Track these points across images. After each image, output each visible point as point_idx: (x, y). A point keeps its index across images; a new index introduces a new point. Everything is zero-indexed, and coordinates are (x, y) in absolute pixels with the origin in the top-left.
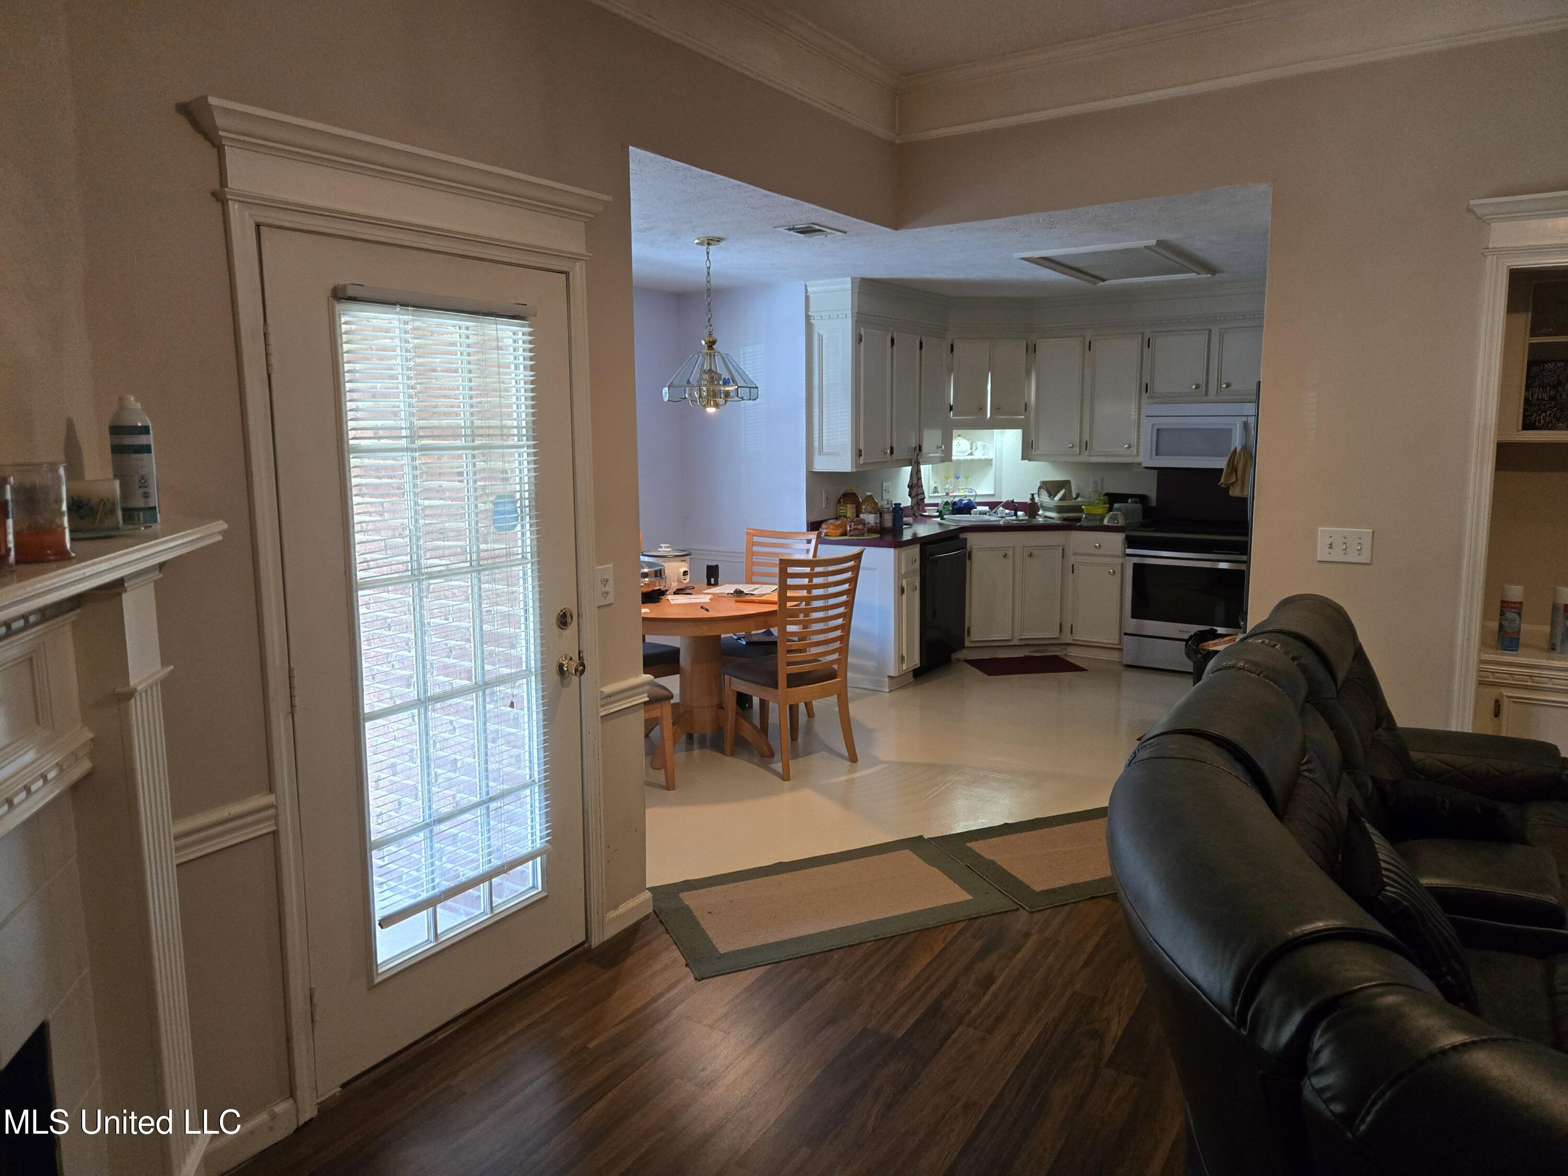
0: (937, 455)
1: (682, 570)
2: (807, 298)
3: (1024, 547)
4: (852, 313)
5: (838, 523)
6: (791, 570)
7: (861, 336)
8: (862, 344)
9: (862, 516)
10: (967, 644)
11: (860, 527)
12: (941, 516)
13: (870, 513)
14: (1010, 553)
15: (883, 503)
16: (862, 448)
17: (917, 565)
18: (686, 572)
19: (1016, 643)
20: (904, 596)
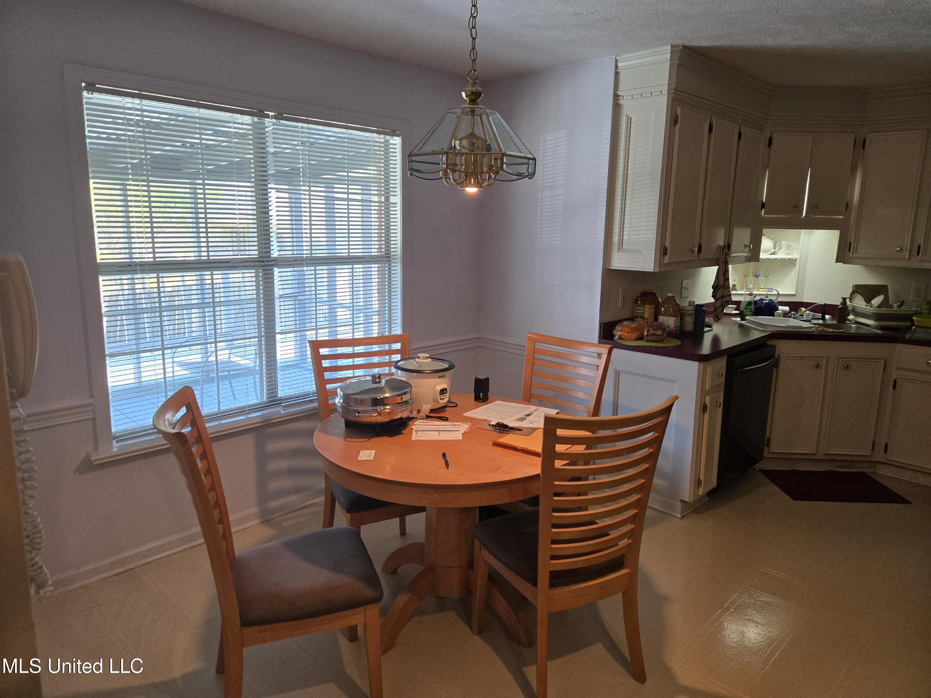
0: (744, 254)
1: (439, 388)
2: (617, 74)
3: (840, 358)
4: (669, 89)
5: (634, 325)
6: (560, 432)
7: (677, 116)
8: (678, 126)
9: (661, 318)
10: (766, 455)
11: (659, 332)
12: (742, 316)
13: (671, 315)
14: (823, 364)
15: (684, 303)
16: (668, 245)
17: (723, 380)
18: (445, 389)
19: (821, 457)
20: (707, 415)
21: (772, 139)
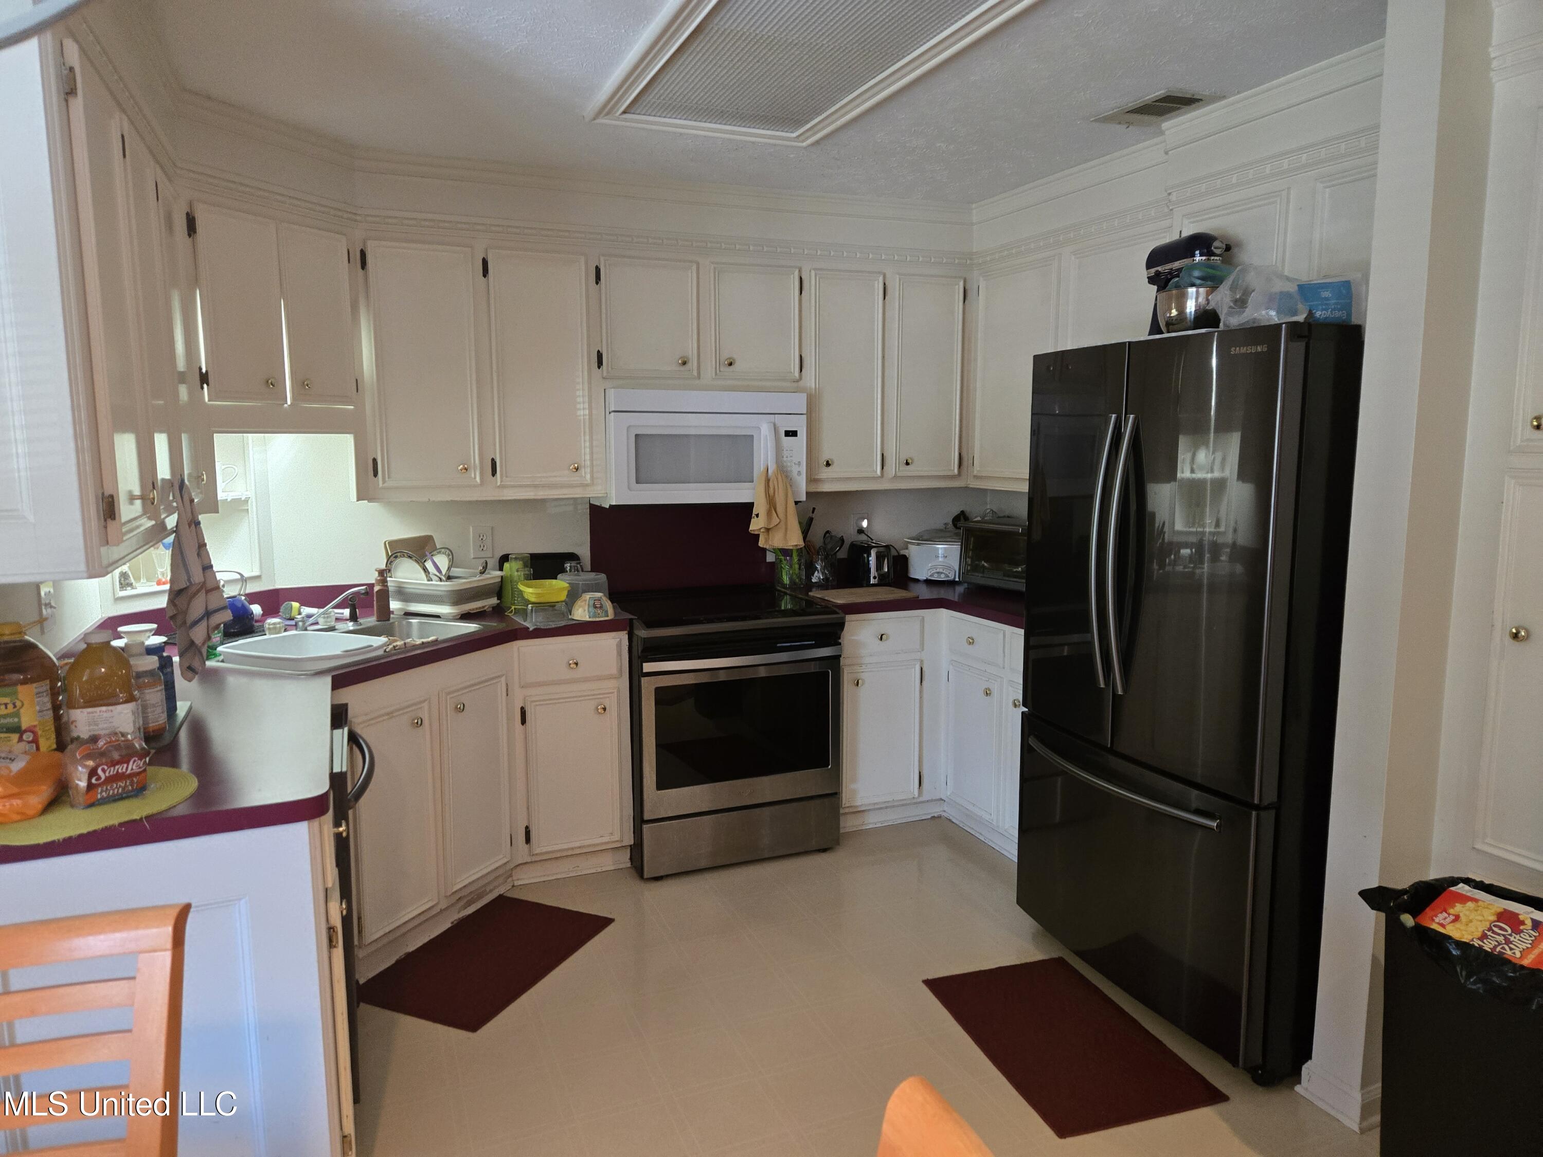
7: (72, 71)
8: (78, 102)
21: (194, 219)
